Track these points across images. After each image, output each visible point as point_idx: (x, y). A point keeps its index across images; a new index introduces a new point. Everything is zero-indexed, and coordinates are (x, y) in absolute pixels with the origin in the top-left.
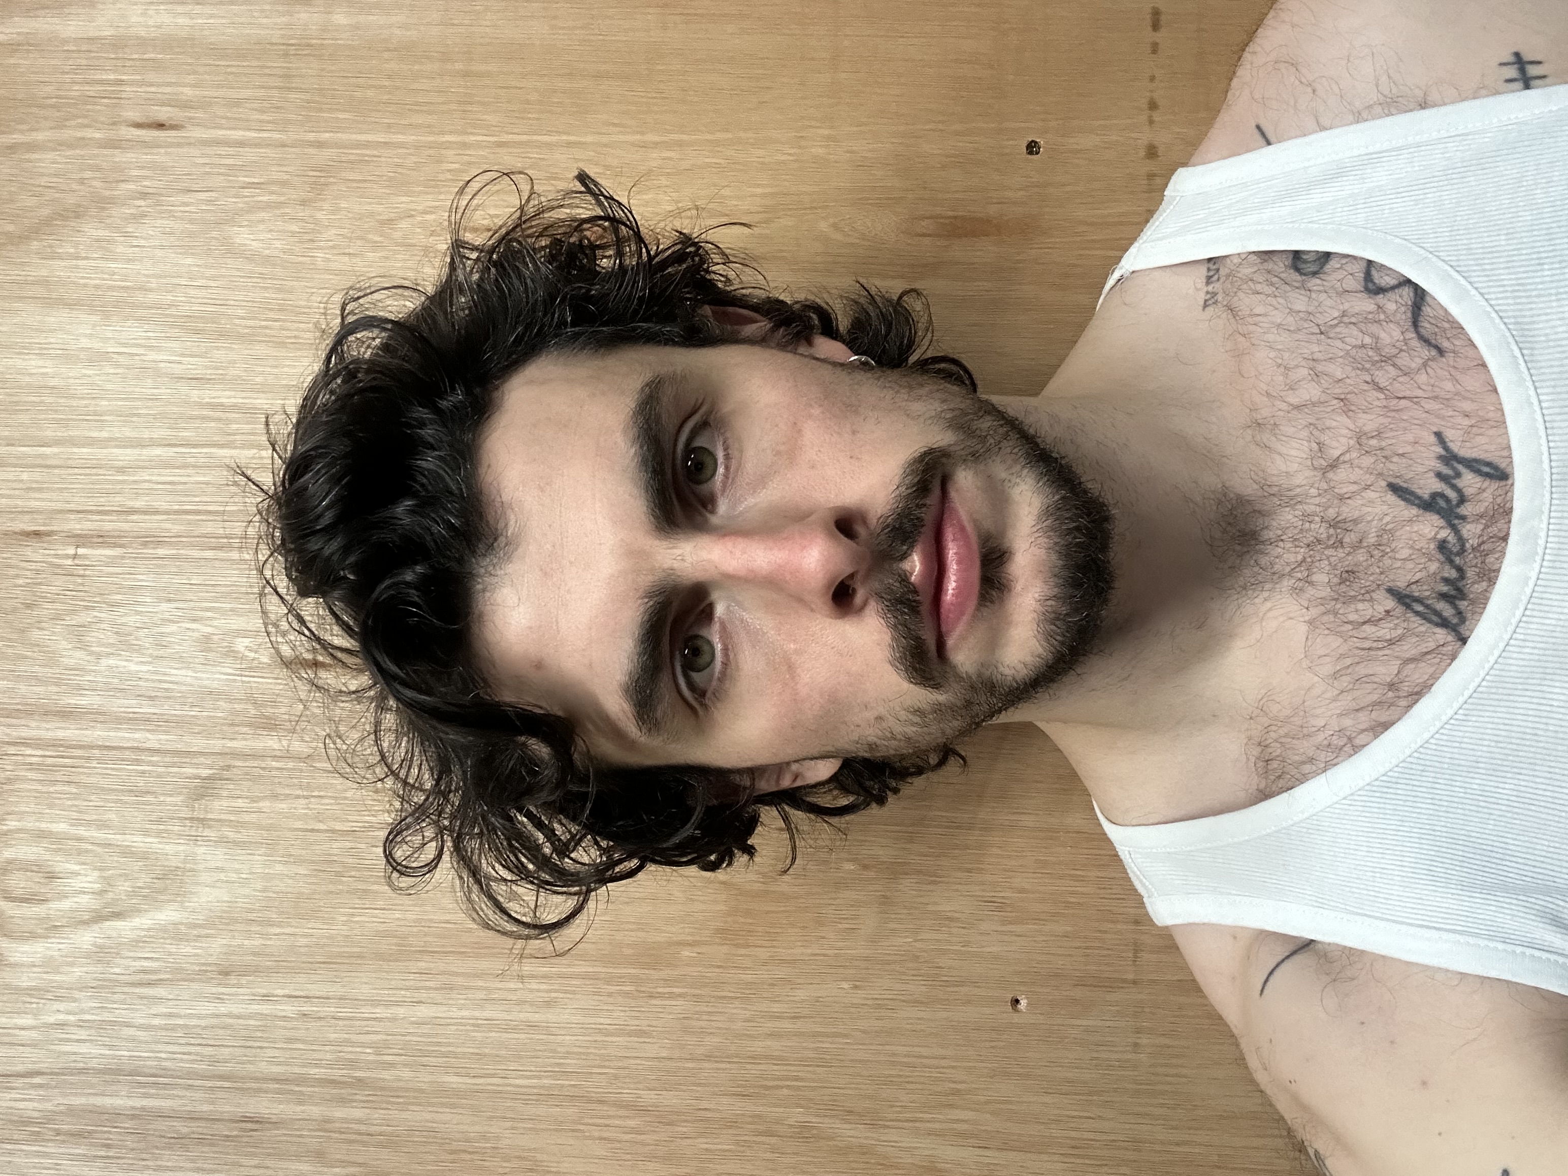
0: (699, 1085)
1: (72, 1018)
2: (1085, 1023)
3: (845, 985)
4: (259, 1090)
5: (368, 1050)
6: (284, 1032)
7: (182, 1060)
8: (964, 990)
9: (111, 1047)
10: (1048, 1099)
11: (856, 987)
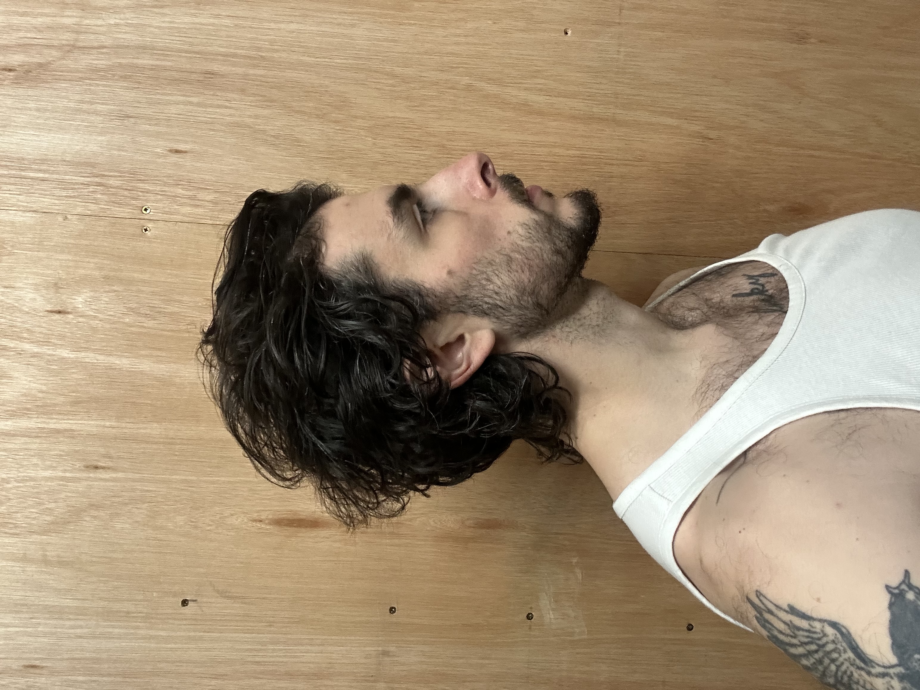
0: (421, 65)
1: (122, 22)
2: (597, 41)
3: (490, 22)
4: (213, 59)
5: (267, 43)
6: (226, 33)
7: (176, 44)
8: (543, 25)
9: (142, 36)
10: (578, 75)
11: (495, 23)
